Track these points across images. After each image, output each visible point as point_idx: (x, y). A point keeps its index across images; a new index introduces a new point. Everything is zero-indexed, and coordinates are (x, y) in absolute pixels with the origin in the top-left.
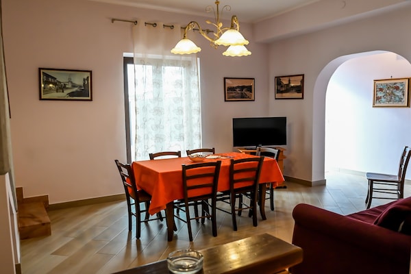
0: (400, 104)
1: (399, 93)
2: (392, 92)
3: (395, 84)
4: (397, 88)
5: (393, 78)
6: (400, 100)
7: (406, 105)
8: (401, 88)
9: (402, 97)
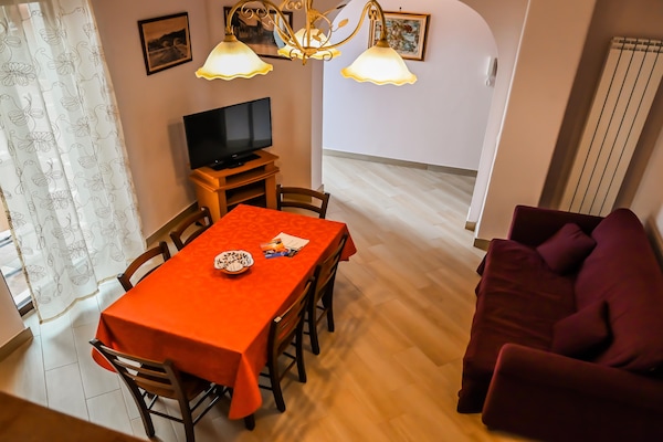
0: (410, 55)
1: (410, 38)
2: (400, 34)
3: (406, 21)
4: (408, 29)
5: (403, 11)
6: (412, 49)
7: (420, 57)
8: (415, 29)
9: (415, 44)
